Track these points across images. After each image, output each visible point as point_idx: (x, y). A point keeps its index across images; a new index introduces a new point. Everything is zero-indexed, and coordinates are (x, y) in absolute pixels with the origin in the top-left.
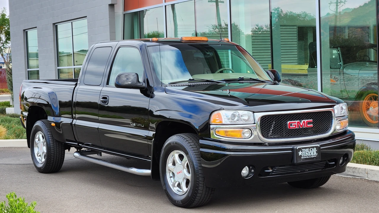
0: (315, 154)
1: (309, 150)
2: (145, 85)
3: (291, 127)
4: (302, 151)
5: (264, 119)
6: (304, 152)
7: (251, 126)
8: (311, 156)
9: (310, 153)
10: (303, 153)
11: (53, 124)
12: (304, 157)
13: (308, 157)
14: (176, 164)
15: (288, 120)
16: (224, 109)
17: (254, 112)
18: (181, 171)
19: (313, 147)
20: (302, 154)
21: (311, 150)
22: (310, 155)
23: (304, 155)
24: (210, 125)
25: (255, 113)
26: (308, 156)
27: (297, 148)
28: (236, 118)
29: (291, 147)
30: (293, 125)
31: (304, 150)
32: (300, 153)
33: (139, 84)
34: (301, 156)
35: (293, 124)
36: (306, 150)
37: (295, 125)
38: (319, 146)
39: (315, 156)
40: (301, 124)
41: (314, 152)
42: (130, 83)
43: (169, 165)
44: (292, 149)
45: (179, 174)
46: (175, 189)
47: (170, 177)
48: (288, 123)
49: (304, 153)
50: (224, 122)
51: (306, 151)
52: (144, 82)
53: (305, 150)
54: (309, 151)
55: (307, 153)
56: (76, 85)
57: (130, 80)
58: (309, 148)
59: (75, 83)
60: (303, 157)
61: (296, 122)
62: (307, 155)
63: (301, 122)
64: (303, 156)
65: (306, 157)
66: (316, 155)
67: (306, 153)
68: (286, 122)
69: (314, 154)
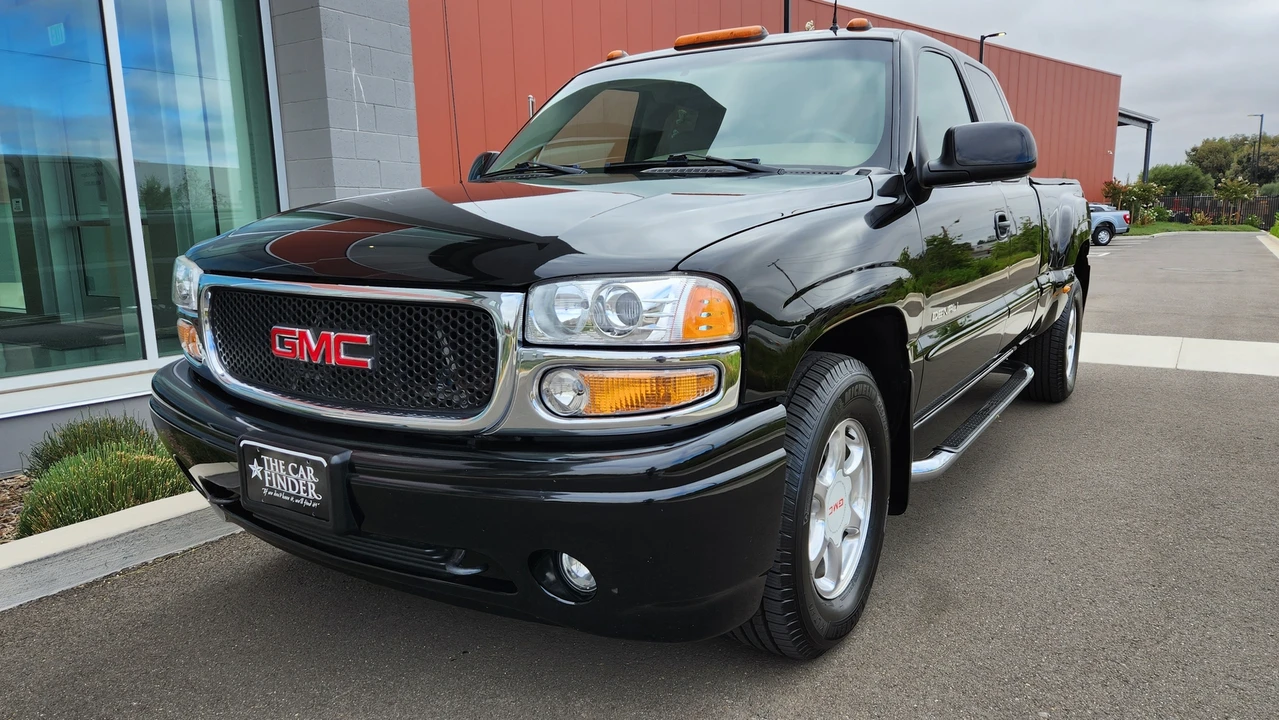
0: (312, 492)
1: (289, 467)
3: (279, 349)
4: (261, 463)
6: (269, 468)
8: (299, 498)
9: (295, 483)
10: (266, 473)
12: (273, 491)
13: (288, 498)
19: (305, 463)
20: (262, 473)
21: (296, 471)
22: (291, 491)
23: (271, 483)
26: (286, 494)
27: (241, 445)
30: (288, 344)
31: (268, 461)
32: (255, 470)
34: (260, 482)
35: (291, 339)
36: (276, 465)
38: (325, 465)
39: (315, 505)
41: (306, 485)
49: (271, 476)
51: (274, 467)
53: (272, 464)
54: (286, 470)
55: (281, 476)
58: (287, 459)
60: (270, 489)
62: (282, 487)
64: (267, 485)
65: (279, 492)
66: (315, 501)
67: (278, 476)
69: (306, 491)
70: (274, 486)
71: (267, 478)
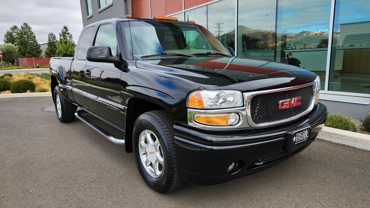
0: (307, 136)
1: (302, 133)
2: (117, 59)
3: (282, 107)
5: (254, 99)
6: (298, 136)
7: (239, 110)
9: (303, 136)
11: (62, 90)
14: (149, 144)
15: (280, 100)
16: (205, 89)
17: (243, 92)
18: (154, 153)
19: (305, 130)
21: (304, 133)
22: (302, 139)
23: (297, 140)
24: (187, 108)
25: (244, 94)
26: (301, 141)
27: (292, 134)
28: (221, 101)
29: (285, 132)
30: (285, 105)
31: (298, 134)
32: (294, 139)
33: (111, 58)
34: (295, 142)
35: (285, 103)
37: (287, 105)
38: (310, 127)
40: (292, 103)
41: (305, 135)
42: (104, 57)
43: (142, 142)
44: (285, 135)
45: (151, 154)
46: (148, 169)
47: (143, 154)
48: (280, 102)
50: (206, 106)
52: (117, 56)
53: (299, 135)
55: (300, 137)
56: (73, 60)
57: (105, 54)
58: (302, 131)
59: (72, 58)
61: (287, 101)
62: (300, 139)
63: (291, 100)
65: (298, 142)
66: (307, 138)
68: (278, 101)
69: (305, 137)
70: (298, 141)
71: (297, 139)
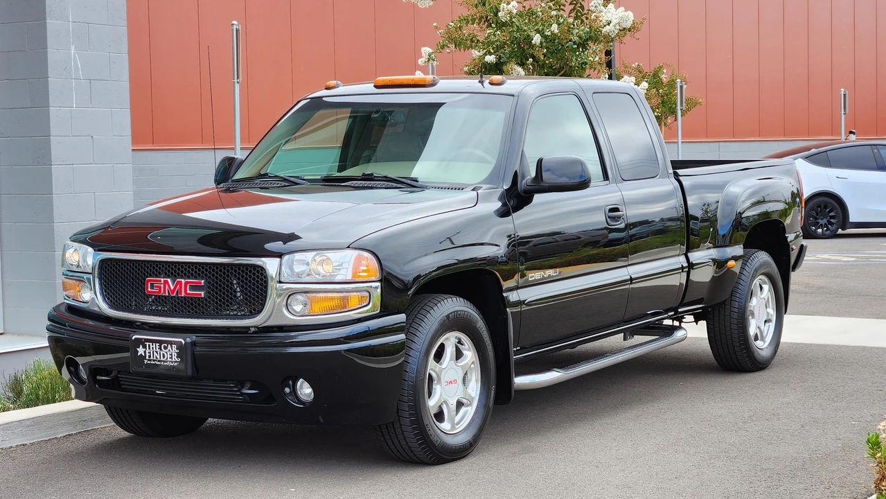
0: (175, 358)
1: (160, 346)
3: (150, 290)
4: (144, 347)
6: (149, 349)
8: (167, 362)
9: (164, 354)
10: (147, 351)
12: (151, 360)
13: (159, 363)
19: (171, 343)
20: (145, 352)
21: (165, 348)
22: (162, 359)
23: (150, 356)
26: (159, 361)
27: (133, 338)
30: (156, 287)
31: (149, 345)
32: (139, 351)
34: (143, 357)
35: (156, 285)
36: (154, 346)
37: (160, 288)
38: (184, 342)
39: (176, 364)
41: (171, 355)
49: (150, 353)
51: (153, 348)
53: (151, 346)
54: (160, 349)
55: (157, 352)
58: (161, 342)
60: (149, 360)
61: (160, 281)
62: (156, 358)
64: (147, 358)
65: (154, 361)
66: (176, 362)
67: (155, 353)
69: (171, 358)
70: (152, 358)
71: (147, 354)
